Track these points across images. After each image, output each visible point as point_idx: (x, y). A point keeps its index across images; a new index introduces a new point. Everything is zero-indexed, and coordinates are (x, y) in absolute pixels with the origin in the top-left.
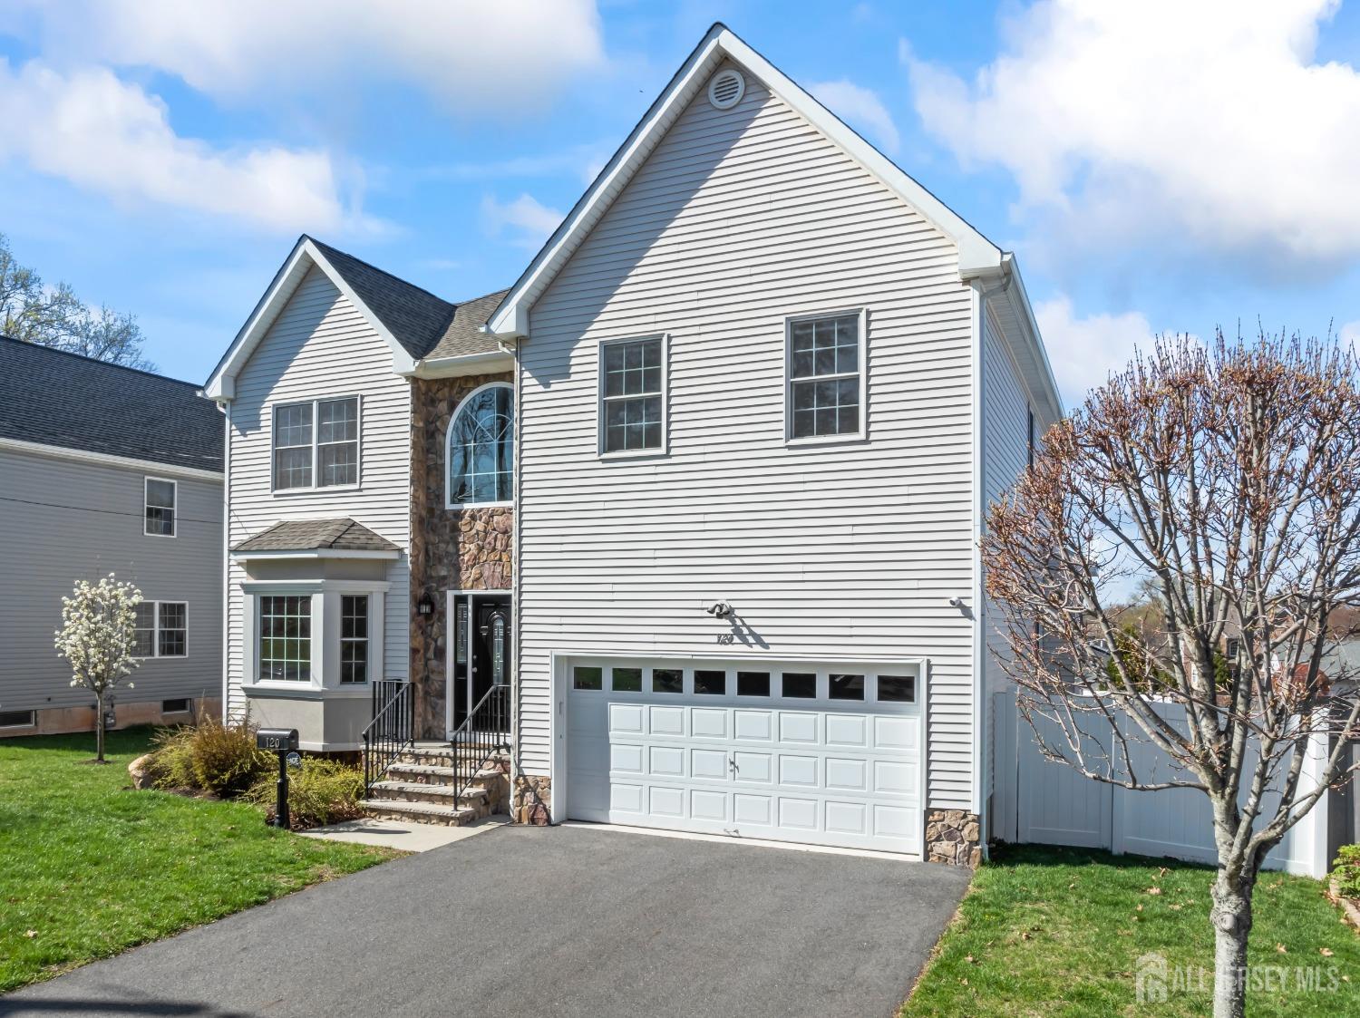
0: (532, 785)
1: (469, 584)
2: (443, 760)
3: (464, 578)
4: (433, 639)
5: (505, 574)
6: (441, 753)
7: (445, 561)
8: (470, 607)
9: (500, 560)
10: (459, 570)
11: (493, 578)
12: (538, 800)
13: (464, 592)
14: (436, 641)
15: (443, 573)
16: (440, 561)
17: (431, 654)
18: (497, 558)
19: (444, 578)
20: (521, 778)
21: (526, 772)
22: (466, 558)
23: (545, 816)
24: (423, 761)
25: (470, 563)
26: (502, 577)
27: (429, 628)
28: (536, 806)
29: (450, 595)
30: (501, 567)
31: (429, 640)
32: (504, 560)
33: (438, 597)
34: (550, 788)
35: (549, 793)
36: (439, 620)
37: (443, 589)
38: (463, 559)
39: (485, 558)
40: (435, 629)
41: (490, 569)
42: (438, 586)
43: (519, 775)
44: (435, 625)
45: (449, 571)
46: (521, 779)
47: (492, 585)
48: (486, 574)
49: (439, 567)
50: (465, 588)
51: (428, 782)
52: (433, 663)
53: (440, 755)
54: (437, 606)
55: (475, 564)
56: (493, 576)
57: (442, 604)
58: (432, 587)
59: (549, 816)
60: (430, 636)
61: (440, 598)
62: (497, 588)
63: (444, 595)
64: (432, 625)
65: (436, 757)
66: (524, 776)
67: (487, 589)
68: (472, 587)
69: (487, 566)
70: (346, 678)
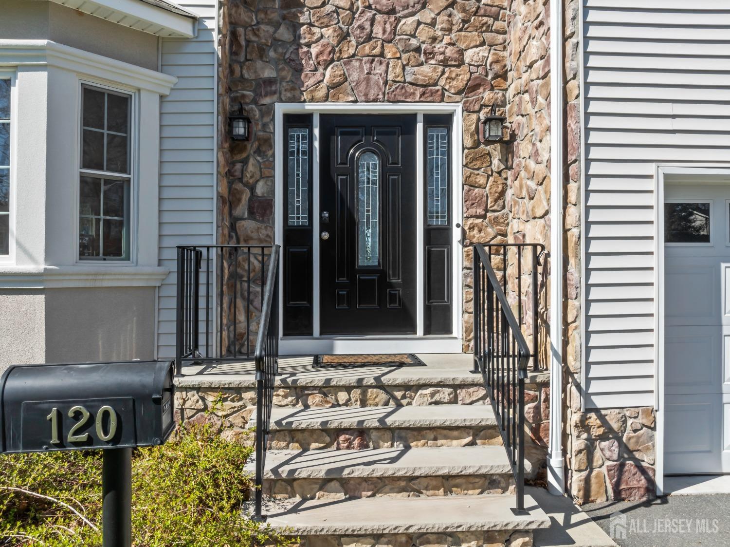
0: (615, 426)
1: (321, 93)
2: (364, 393)
3: (310, 82)
4: (246, 185)
5: (391, 77)
6: (360, 380)
7: (272, 54)
8: (316, 132)
9: (382, 55)
10: (299, 70)
11: (368, 84)
12: (626, 452)
13: (309, 107)
14: (252, 189)
15: (268, 73)
16: (262, 52)
17: (242, 209)
18: (377, 51)
19: (270, 82)
20: (593, 415)
21: (599, 402)
22: (314, 50)
23: (643, 482)
24: (314, 399)
25: (321, 58)
26: (386, 83)
27: (238, 166)
28: (622, 466)
29: (281, 109)
30: (383, 67)
31: (239, 186)
32: (389, 56)
33: (257, 113)
34: (654, 429)
35: (652, 438)
36: (258, 152)
37: (267, 100)
38: (308, 52)
39: (352, 51)
40: (251, 168)
41: (361, 68)
42: (258, 95)
43: (588, 411)
44: (252, 161)
45: (278, 71)
46: (593, 419)
47: (366, 95)
48: (354, 76)
49: (259, 64)
50: (312, 100)
51: (364, 446)
52: (248, 226)
53: (359, 383)
54: (257, 129)
55: (332, 61)
56: (368, 80)
57: (265, 125)
58: (244, 96)
59: (651, 482)
60: (241, 180)
61: (262, 115)
62: (375, 100)
63: (269, 111)
64: (245, 162)
65: (348, 389)
66: (597, 411)
67: (356, 101)
68: (326, 99)
69: (355, 63)
70: (87, 250)
